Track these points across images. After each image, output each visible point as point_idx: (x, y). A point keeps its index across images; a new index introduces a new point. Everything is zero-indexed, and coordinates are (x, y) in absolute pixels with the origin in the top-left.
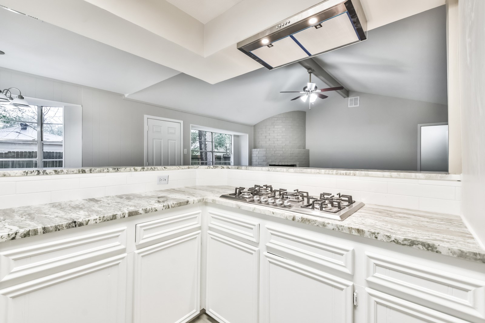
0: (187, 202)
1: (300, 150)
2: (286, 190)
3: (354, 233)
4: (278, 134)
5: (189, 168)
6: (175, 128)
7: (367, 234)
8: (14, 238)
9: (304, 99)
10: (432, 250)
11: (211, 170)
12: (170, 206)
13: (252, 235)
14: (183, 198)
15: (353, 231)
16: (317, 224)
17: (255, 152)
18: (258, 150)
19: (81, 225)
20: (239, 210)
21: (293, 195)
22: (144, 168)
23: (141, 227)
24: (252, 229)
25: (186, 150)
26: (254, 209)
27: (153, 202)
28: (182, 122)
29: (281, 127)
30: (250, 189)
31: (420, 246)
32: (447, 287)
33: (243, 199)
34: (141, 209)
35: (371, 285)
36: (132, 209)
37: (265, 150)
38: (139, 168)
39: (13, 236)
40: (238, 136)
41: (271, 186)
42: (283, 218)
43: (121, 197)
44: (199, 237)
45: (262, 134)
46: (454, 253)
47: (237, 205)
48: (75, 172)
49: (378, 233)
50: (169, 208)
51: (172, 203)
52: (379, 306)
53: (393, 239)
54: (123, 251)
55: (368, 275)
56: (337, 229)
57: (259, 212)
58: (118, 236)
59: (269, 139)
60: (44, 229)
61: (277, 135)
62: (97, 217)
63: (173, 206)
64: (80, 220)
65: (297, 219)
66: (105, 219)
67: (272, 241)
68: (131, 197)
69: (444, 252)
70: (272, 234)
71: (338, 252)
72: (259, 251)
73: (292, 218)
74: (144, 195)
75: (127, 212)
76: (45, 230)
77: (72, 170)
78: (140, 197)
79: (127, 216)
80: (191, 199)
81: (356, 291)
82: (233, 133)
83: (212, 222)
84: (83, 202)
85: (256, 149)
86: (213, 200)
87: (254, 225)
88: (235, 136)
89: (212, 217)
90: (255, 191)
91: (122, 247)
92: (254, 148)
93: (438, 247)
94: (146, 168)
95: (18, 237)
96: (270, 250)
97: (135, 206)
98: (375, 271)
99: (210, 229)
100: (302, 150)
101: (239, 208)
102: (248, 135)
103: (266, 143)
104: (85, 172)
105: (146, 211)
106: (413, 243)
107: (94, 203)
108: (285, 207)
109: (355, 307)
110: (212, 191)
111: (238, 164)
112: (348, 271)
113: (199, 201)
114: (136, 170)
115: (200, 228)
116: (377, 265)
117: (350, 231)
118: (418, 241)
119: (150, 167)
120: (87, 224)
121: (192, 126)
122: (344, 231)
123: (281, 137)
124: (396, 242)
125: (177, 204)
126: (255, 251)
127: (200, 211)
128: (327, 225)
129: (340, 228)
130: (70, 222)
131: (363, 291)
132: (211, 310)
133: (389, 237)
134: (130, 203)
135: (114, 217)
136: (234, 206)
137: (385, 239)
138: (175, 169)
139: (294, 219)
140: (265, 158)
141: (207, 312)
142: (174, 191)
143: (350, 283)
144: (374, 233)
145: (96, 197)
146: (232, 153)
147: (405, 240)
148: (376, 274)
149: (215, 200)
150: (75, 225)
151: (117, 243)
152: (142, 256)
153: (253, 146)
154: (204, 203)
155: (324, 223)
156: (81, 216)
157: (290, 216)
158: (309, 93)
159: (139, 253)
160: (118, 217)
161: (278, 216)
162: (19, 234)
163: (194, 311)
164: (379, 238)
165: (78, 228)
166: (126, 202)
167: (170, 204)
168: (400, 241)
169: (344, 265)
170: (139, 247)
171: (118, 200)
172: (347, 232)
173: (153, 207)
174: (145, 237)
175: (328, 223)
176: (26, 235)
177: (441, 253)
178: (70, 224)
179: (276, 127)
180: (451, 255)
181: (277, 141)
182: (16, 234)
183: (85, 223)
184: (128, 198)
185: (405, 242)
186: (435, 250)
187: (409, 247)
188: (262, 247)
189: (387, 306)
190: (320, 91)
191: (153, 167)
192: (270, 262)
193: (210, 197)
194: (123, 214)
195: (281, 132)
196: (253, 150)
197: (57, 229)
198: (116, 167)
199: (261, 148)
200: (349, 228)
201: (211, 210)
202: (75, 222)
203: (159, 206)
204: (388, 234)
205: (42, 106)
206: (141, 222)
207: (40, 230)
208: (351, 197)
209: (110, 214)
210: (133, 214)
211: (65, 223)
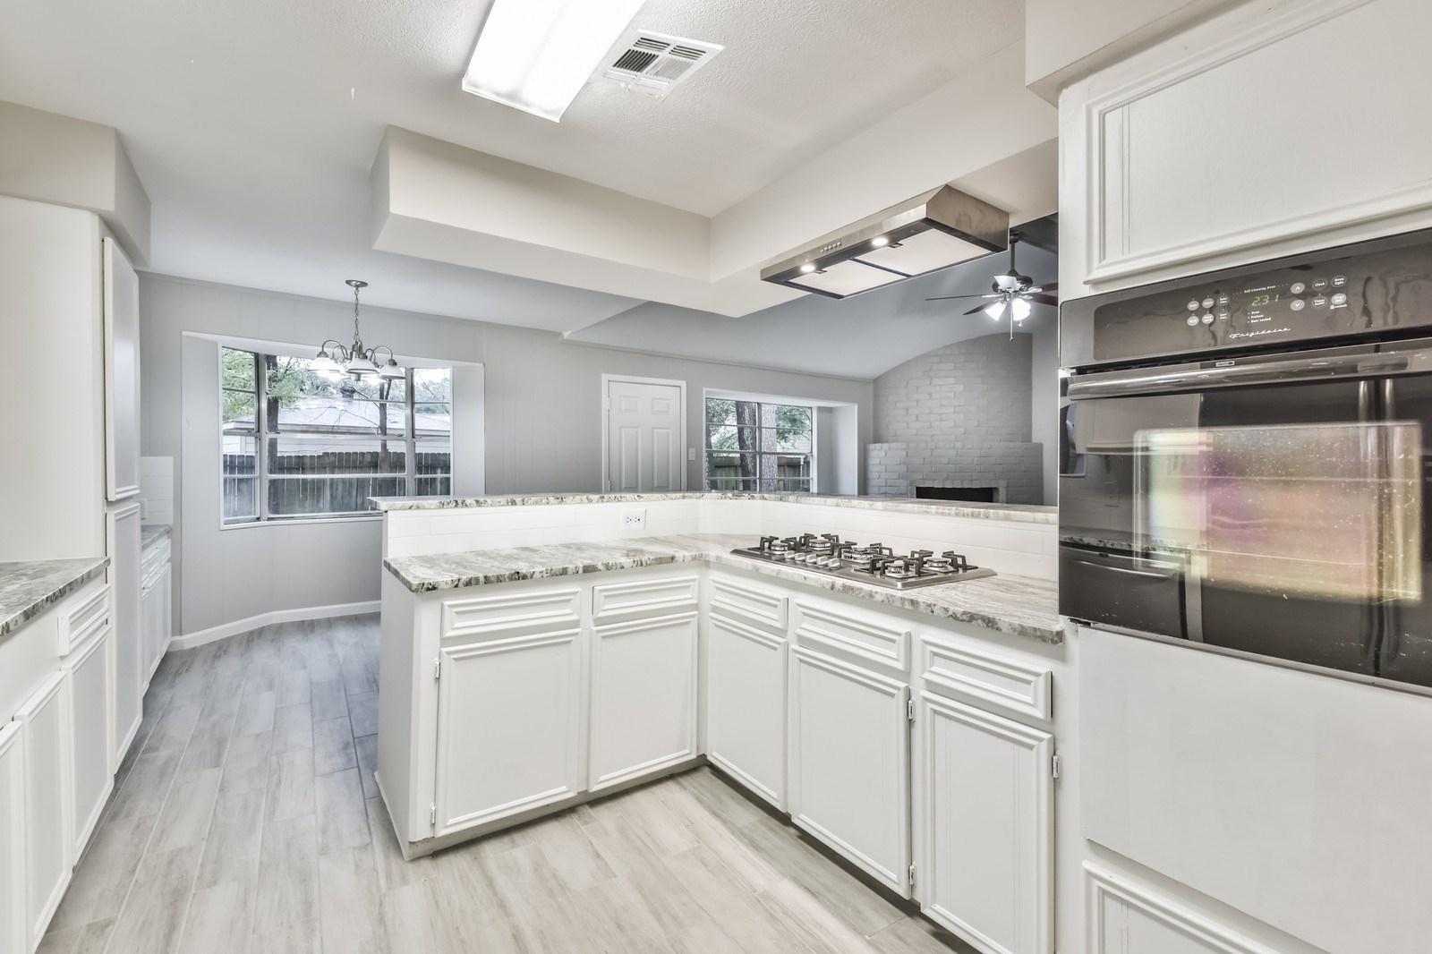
0: (673, 558)
1: (1011, 445)
2: (856, 544)
3: (908, 606)
4: (944, 402)
5: (684, 497)
6: (668, 400)
7: (922, 607)
8: (456, 586)
9: (995, 312)
10: (992, 627)
11: (728, 501)
12: (644, 563)
13: (775, 616)
14: (666, 551)
15: (906, 603)
16: (863, 594)
17: (877, 453)
18: (885, 445)
19: (525, 577)
20: (756, 575)
21: (865, 552)
22: (603, 497)
23: (601, 591)
24: (775, 606)
25: (692, 450)
26: (779, 572)
27: (618, 555)
28: (683, 384)
29: (952, 380)
30: (787, 540)
31: (980, 622)
32: (1009, 680)
33: (769, 558)
34: (600, 563)
35: (932, 686)
36: (587, 562)
37: (905, 445)
38: (595, 497)
39: (456, 583)
40: (830, 410)
41: (837, 537)
42: (818, 585)
43: (568, 546)
44: (694, 622)
45: (896, 402)
46: (1014, 629)
47: (754, 566)
48: (502, 503)
49: (935, 605)
50: (642, 565)
51: (647, 558)
52: (937, 717)
53: (951, 613)
54: (576, 624)
55: (923, 671)
56: (887, 601)
57: (785, 577)
58: (569, 601)
59: (917, 416)
60: (486, 577)
61: (941, 405)
62: (544, 569)
63: (649, 563)
64: (524, 571)
65: (837, 586)
66: (553, 572)
67: (804, 625)
68: (584, 547)
69: (1005, 628)
70: (805, 614)
71: (887, 638)
72: (787, 645)
73: (830, 585)
74: (603, 545)
75: (581, 566)
76: (487, 580)
77: (499, 500)
78: (597, 547)
79: (581, 571)
80: (679, 554)
81: (913, 698)
82: (815, 404)
83: (717, 597)
84: (515, 551)
85: (880, 444)
86: (718, 558)
87: (779, 600)
88: (820, 409)
89: (717, 588)
90: (801, 545)
91: (575, 617)
92: (875, 442)
93: (999, 622)
94: (606, 496)
95: (460, 585)
96: (802, 641)
97: (591, 559)
98: (932, 664)
99: (715, 609)
100: (1018, 444)
101: (757, 570)
102: (856, 407)
103: (908, 427)
104: (516, 504)
105: (608, 567)
106: (972, 618)
107: (531, 553)
108: (830, 570)
109: (910, 723)
110: (723, 544)
111: (830, 488)
112: (900, 666)
113: (694, 558)
114: (590, 501)
115: (696, 607)
116: (935, 654)
117: (903, 604)
118: (977, 615)
119: (613, 496)
120: (531, 577)
121: (707, 392)
122: (895, 604)
123: (952, 410)
124: (954, 617)
125: (656, 559)
126: (779, 643)
127: (697, 577)
128: (876, 595)
129: (891, 599)
130: (513, 572)
131: (921, 692)
132: (715, 754)
133: (946, 610)
134: (584, 555)
135: (564, 572)
136: (750, 568)
137: (942, 614)
138: (658, 500)
139: (833, 587)
140: (904, 468)
141: (709, 758)
142: (655, 540)
143: (903, 685)
144: (930, 605)
145: (532, 545)
146: (812, 456)
147: (964, 613)
148: (934, 669)
149: (721, 558)
150: (518, 576)
151: (569, 611)
152: (603, 637)
153: (872, 435)
154: (702, 562)
155: (871, 591)
156: (524, 568)
157: (828, 583)
158: (1010, 297)
159: (598, 632)
160: (570, 571)
161: (812, 583)
162: (461, 581)
163: (687, 751)
164: (935, 613)
165: (521, 581)
166: (578, 554)
167: (643, 559)
168: (958, 616)
169: (895, 657)
170: (599, 622)
171: (566, 550)
172: (898, 604)
173: (618, 561)
174: (606, 607)
175: (877, 593)
176: (468, 583)
177: (1001, 630)
178: (512, 575)
179: (936, 381)
180: (1011, 631)
181: (941, 420)
182: (459, 580)
183: (529, 576)
184: (580, 548)
185: (965, 617)
186: (995, 627)
187: (968, 624)
188: (791, 637)
189: (947, 716)
190: (1040, 290)
191: (618, 495)
192: (801, 660)
193: (714, 552)
194: (576, 568)
195: (952, 395)
196: (872, 446)
197: (499, 579)
198: (559, 495)
199: (894, 442)
200: (901, 599)
201: (715, 575)
202: (518, 573)
203: (627, 562)
204: (946, 606)
205: (413, 369)
206: (603, 584)
207: (482, 580)
208: (963, 558)
209: (558, 566)
210: (588, 570)
211: (507, 573)
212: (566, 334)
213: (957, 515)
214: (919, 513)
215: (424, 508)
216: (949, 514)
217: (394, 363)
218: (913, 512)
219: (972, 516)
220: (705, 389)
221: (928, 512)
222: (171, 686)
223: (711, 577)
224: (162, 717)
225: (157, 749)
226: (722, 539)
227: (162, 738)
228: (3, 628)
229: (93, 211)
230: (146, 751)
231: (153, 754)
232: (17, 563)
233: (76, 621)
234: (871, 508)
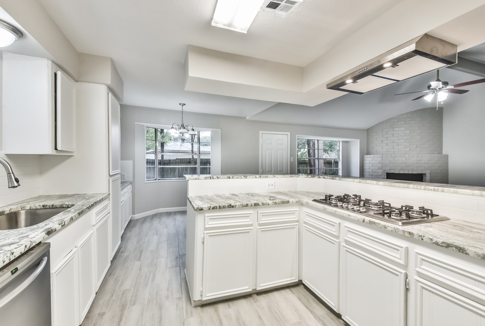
0: (288, 202)
1: (432, 155)
2: (371, 200)
3: (407, 235)
4: (400, 138)
5: (291, 177)
6: (283, 140)
7: (416, 236)
8: (209, 209)
9: (429, 98)
10: (463, 252)
11: (309, 179)
12: (277, 203)
13: (334, 230)
14: (286, 198)
15: (406, 233)
16: (380, 226)
17: (368, 159)
18: (372, 156)
19: (233, 207)
20: (324, 211)
21: (376, 204)
22: (261, 176)
23: (261, 213)
24: (334, 226)
25: (292, 158)
26: (336, 211)
27: (267, 199)
28: (289, 134)
29: (403, 129)
30: (338, 197)
31: (454, 248)
32: (474, 281)
33: (330, 204)
34: (260, 203)
35: (419, 274)
36: (256, 202)
37: (381, 156)
38: (258, 176)
39: (209, 208)
40: (347, 142)
41: (360, 196)
42: (356, 219)
43: (248, 194)
44: (297, 227)
45: (377, 138)
46: (479, 256)
47: (323, 207)
48: (226, 178)
49: (424, 236)
50: (276, 204)
51: (278, 201)
52: (424, 290)
53: (434, 241)
54: (251, 225)
55: (416, 267)
56: (394, 231)
57: (339, 214)
58: (249, 216)
59: (387, 144)
60: (219, 206)
61: (398, 139)
62: (240, 204)
63: (279, 203)
64: (233, 204)
65: (366, 221)
66: (243, 205)
67: (348, 236)
68: (254, 195)
69: (471, 254)
70: (348, 231)
71: (395, 248)
72: (340, 243)
73: (362, 220)
74: (261, 195)
75: (253, 203)
76: (220, 207)
77: (225, 177)
78: (259, 195)
79: (253, 205)
80: (291, 200)
81: (409, 278)
82: (341, 140)
83: (306, 218)
84: (230, 195)
85: (370, 155)
86: (307, 202)
87: (336, 223)
88: (343, 142)
89: (306, 215)
90: (344, 199)
91: (251, 223)
92: (367, 154)
93: (467, 250)
94: (262, 176)
95: (211, 209)
96: (347, 242)
97: (257, 200)
98: (422, 264)
99: (305, 223)
100: (436, 155)
101: (325, 209)
102: (359, 140)
103: (382, 148)
104: (230, 178)
105: (263, 204)
106: (448, 246)
107: (235, 197)
108: (361, 212)
109: (407, 290)
110: (308, 196)
112: (402, 262)
113: (297, 202)
114: (256, 177)
115: (297, 221)
116: (423, 260)
117: (404, 233)
118: (452, 245)
119: (264, 176)
120: (235, 207)
121: (298, 136)
122: (400, 233)
123: (403, 141)
124: (437, 244)
125: (281, 202)
126: (336, 242)
127: (298, 209)
128: (388, 227)
129: (396, 230)
130: (229, 205)
131: (413, 277)
132: (306, 281)
133: (431, 240)
134: (254, 199)
135: (247, 205)
136: (322, 208)
137: (429, 241)
138: (281, 177)
139: (364, 221)
140: (381, 165)
141: (303, 282)
142: (280, 193)
143: (404, 271)
144: (421, 236)
145: (235, 193)
146: (340, 160)
147: (443, 243)
148: (422, 267)
149: (308, 203)
150: (231, 206)
151: (249, 220)
152: (261, 231)
153: (365, 152)
154: (300, 204)
155: (385, 225)
156: (232, 203)
157: (361, 219)
158: (437, 91)
159: (260, 229)
160: (249, 205)
161: (353, 218)
162: (211, 207)
163: (294, 278)
164: (424, 240)
165: (232, 208)
166: (252, 198)
167: (277, 201)
168: (439, 243)
169: (399, 258)
170: (260, 225)
171: (247, 196)
172: (402, 233)
173: (267, 202)
174: (263, 219)
175: (388, 226)
176: (213, 208)
177: (469, 254)
178: (229, 206)
179: (396, 129)
180: (476, 257)
181: (398, 145)
182: (210, 207)
183: (234, 206)
184: (253, 195)
185: (443, 245)
186: (465, 252)
187: (446, 249)
188: (341, 240)
189: (430, 291)
190: (453, 87)
191: (266, 176)
192: (347, 251)
193: (305, 200)
194: (251, 204)
195: (404, 135)
196: (366, 156)
197: (224, 207)
198: (245, 175)
199: (376, 154)
200: (403, 231)
201: (305, 209)
202: (231, 205)
203: (270, 202)
204: (431, 238)
205: (199, 132)
206: (261, 211)
207: (218, 207)
208: (431, 211)
209: (245, 203)
210: (256, 205)
211: (227, 205)
212: (248, 118)
213: (425, 189)
214: (403, 187)
215: (200, 179)
216: (421, 189)
217: (193, 130)
218: (400, 187)
219: (434, 190)
220: (297, 135)
221: (408, 188)
222: (130, 231)
223: (304, 210)
224: (127, 241)
225: (124, 253)
226: (307, 194)
227: (126, 249)
228: (70, 219)
229: (105, 84)
230: (121, 253)
231: (123, 254)
232: (86, 194)
233: (98, 214)
234: (377, 184)
